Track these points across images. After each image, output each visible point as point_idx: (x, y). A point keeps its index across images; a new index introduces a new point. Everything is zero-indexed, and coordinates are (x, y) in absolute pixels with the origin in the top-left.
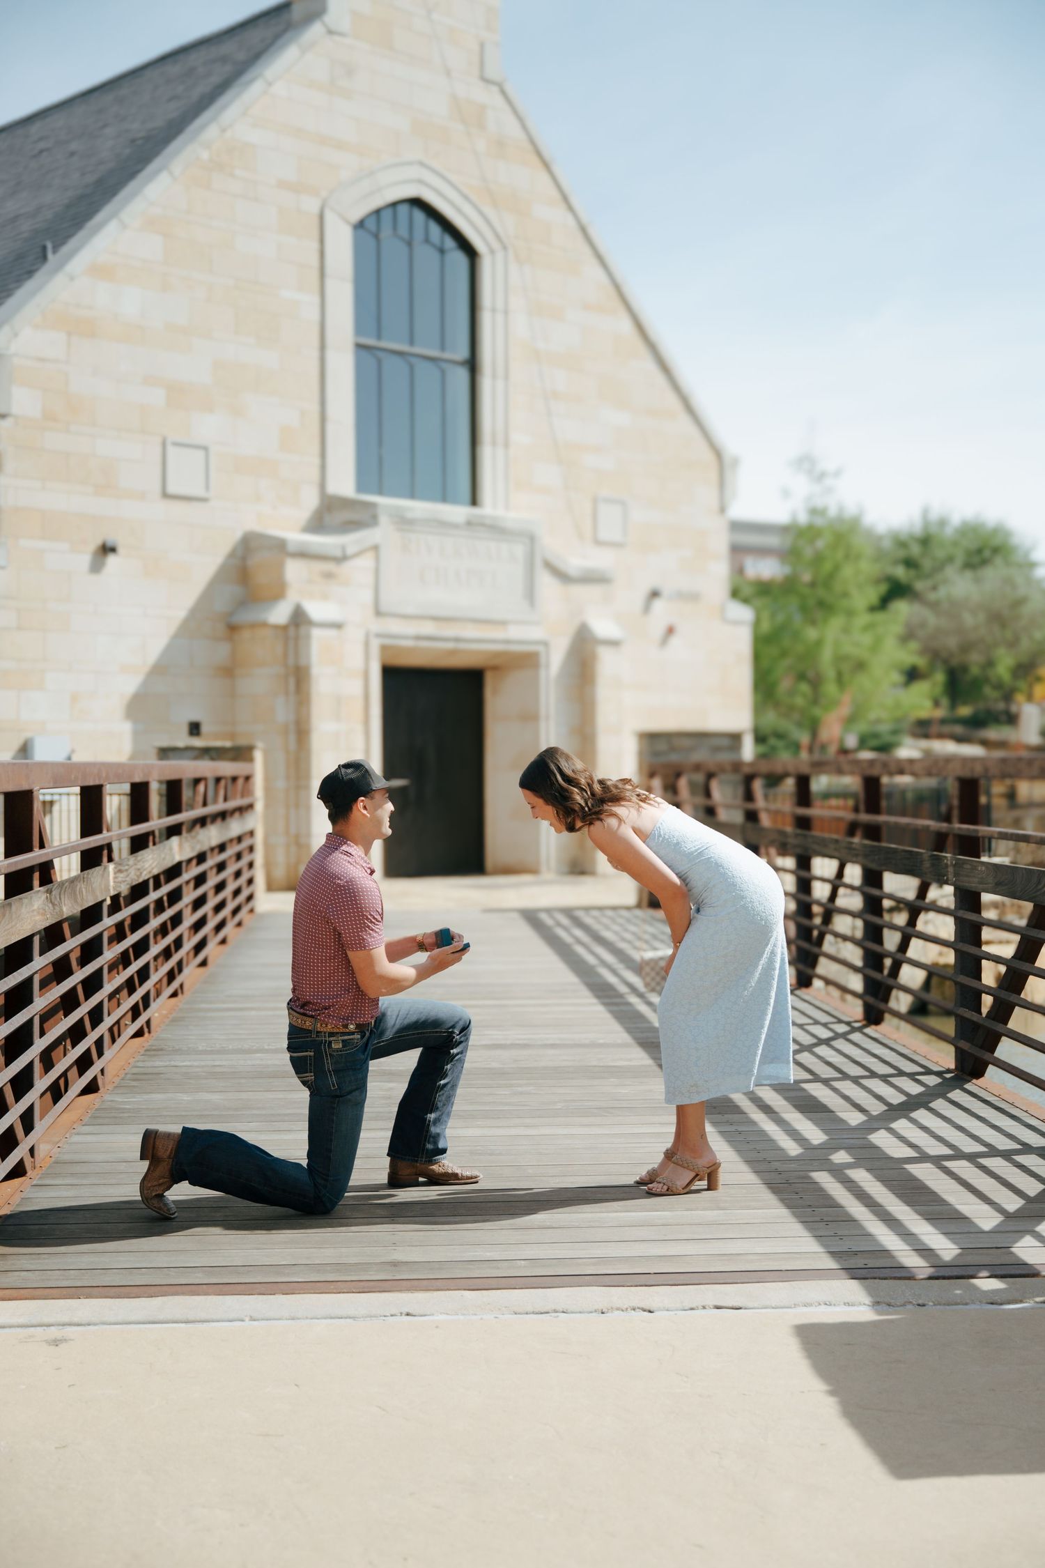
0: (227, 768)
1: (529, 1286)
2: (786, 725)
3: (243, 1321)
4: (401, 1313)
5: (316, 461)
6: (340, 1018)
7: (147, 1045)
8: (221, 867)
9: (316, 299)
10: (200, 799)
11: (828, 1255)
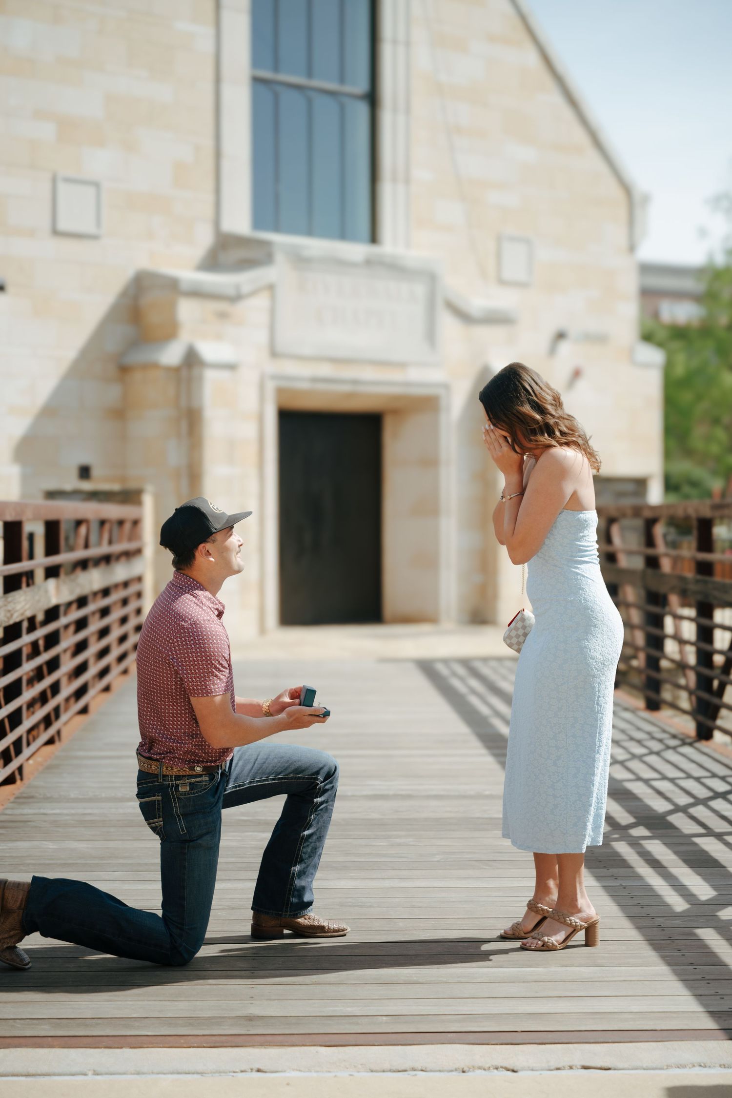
0: (112, 511)
1: (388, 1043)
2: (698, 472)
3: (85, 1075)
4: (252, 1070)
5: (210, 198)
6: (186, 761)
7: (17, 793)
8: (105, 612)
9: (210, 31)
10: (81, 541)
11: (706, 1015)
